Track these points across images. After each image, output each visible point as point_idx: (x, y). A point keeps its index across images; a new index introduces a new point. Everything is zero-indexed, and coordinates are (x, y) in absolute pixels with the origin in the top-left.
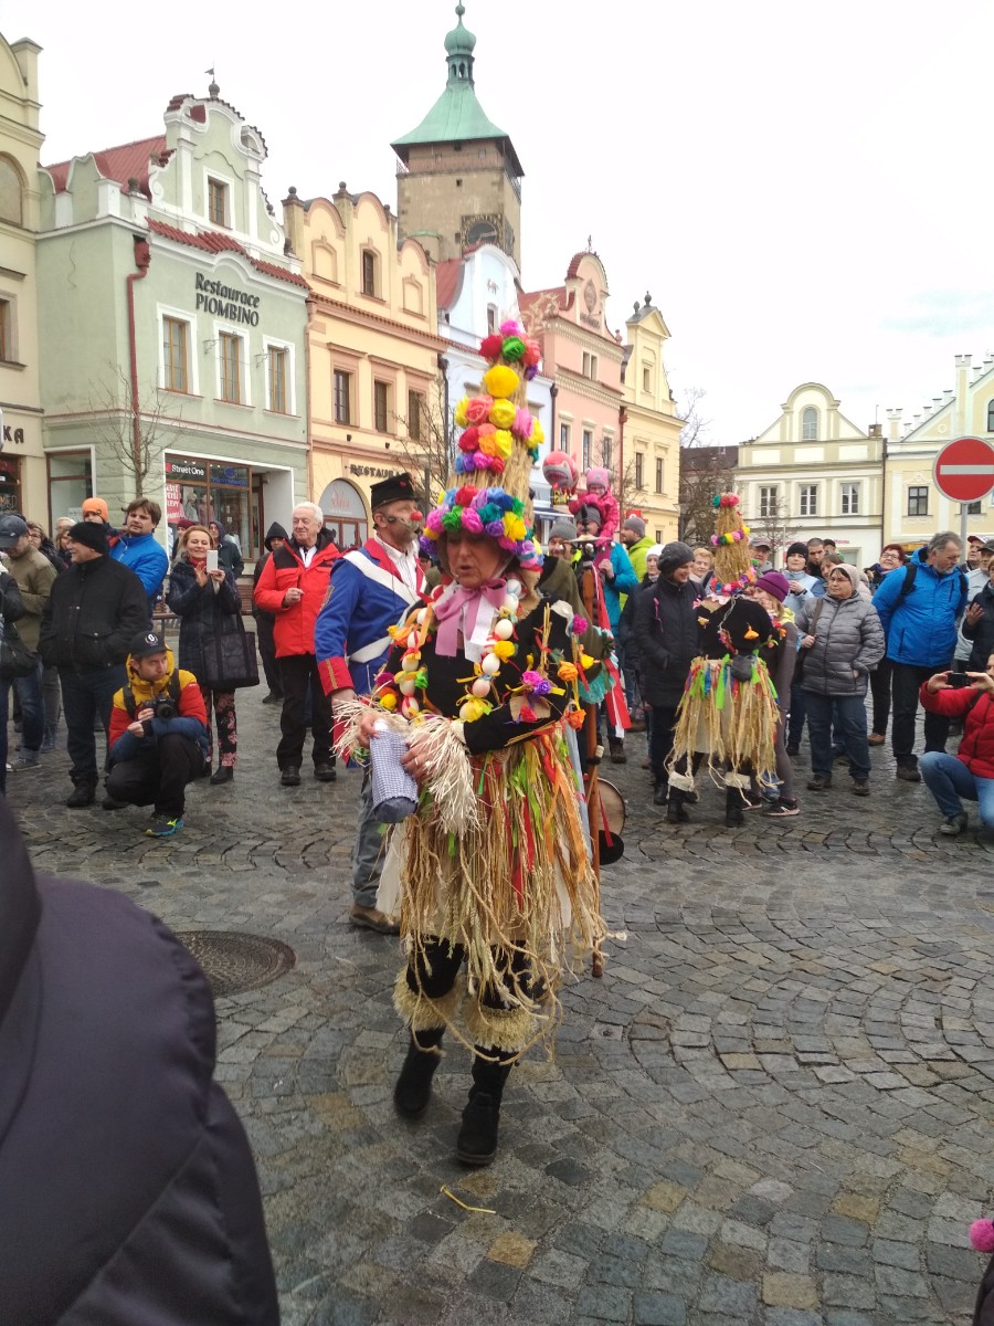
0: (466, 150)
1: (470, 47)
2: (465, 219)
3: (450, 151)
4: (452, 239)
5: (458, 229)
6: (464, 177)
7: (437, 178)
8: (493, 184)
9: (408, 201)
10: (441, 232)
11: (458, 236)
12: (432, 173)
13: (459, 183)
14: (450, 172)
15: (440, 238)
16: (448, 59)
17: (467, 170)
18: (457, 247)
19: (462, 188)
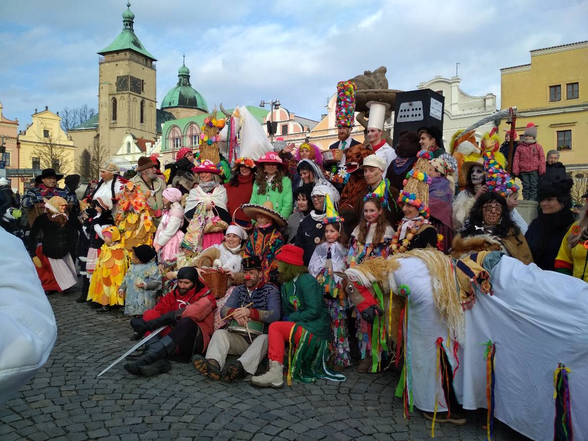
0: (120, 53)
1: (133, 19)
2: (118, 77)
3: (115, 55)
4: (114, 84)
5: (116, 81)
6: (118, 63)
7: (111, 64)
8: (127, 65)
9: (102, 72)
10: (111, 82)
11: (116, 83)
12: (109, 62)
13: (117, 65)
14: (114, 61)
15: (110, 84)
16: (124, 21)
17: (119, 60)
18: (116, 87)
19: (118, 67)
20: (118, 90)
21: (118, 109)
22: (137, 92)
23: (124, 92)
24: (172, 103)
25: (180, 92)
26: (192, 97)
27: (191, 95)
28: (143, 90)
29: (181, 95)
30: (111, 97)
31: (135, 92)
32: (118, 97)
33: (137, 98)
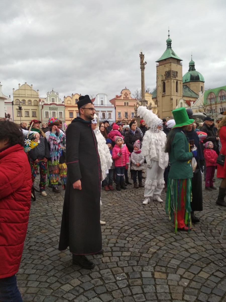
0: (166, 60)
1: (170, 42)
2: (166, 72)
3: (164, 61)
4: (164, 76)
5: (165, 74)
6: (165, 65)
7: (162, 66)
8: (170, 65)
9: (158, 70)
10: (162, 75)
11: (165, 75)
12: (161, 65)
13: (165, 66)
14: (164, 65)
15: (162, 76)
16: (167, 44)
17: (166, 64)
18: (165, 77)
19: (166, 67)
20: (166, 78)
21: (166, 87)
22: (175, 78)
23: (169, 78)
24: (187, 80)
25: (191, 74)
26: (197, 75)
27: (196, 75)
28: (177, 76)
29: (191, 76)
30: (163, 82)
31: (173, 77)
32: (166, 82)
33: (174, 80)
